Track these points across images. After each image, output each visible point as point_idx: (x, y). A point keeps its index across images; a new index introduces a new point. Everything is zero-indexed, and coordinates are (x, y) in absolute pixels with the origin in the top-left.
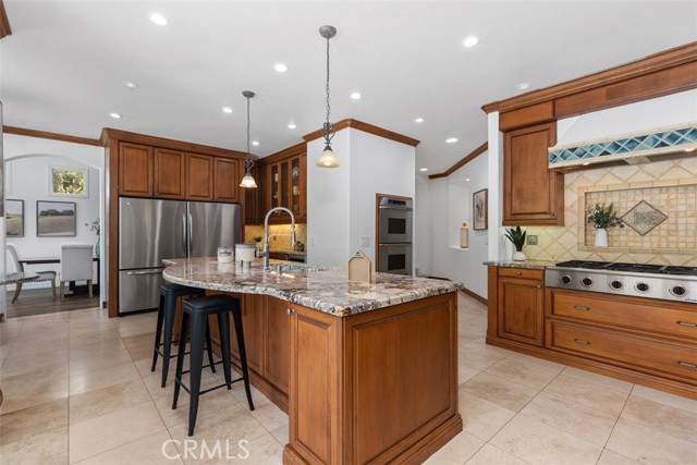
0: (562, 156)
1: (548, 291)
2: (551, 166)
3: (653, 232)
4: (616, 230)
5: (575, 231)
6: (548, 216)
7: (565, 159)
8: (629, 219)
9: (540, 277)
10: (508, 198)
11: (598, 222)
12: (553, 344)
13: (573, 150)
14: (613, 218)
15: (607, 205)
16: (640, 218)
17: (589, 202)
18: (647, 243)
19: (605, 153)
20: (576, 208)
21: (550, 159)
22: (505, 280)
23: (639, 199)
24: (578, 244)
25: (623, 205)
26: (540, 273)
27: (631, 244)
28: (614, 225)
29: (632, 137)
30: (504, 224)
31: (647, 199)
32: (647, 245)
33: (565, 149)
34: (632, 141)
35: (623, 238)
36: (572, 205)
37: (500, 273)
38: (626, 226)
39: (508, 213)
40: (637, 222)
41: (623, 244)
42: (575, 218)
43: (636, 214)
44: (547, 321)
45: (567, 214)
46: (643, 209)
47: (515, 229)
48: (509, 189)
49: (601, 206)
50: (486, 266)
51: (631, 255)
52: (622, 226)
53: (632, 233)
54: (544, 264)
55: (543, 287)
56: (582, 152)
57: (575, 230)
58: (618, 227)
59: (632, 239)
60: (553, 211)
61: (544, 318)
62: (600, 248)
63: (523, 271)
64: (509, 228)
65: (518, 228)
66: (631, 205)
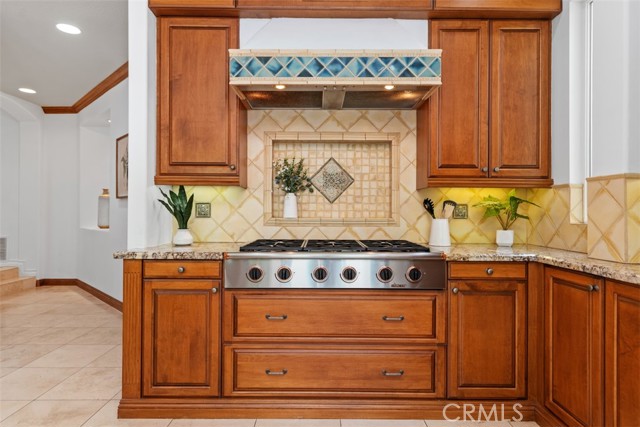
0: (248, 67)
1: (228, 296)
2: (234, 81)
3: (342, 198)
4: (305, 195)
5: (261, 197)
6: (226, 170)
7: (253, 73)
8: (318, 181)
9: (216, 273)
10: (165, 134)
11: (288, 184)
12: (235, 387)
13: (265, 60)
14: (303, 178)
15: (297, 161)
16: (330, 180)
17: (276, 155)
18: (336, 212)
19: (305, 74)
20: (261, 162)
21: (232, 69)
22: (157, 285)
23: (328, 155)
24: (265, 215)
25: (313, 163)
26: (217, 265)
27: (320, 214)
28: (303, 189)
29: (336, 56)
30: (157, 182)
31: (335, 155)
32: (335, 215)
33: (253, 56)
34: (335, 62)
35: (312, 207)
36: (257, 158)
37: (148, 273)
38: (315, 190)
39: (165, 162)
40: (326, 185)
41: (313, 214)
42: (261, 176)
43: (326, 175)
44: (226, 348)
45: (251, 170)
46: (332, 169)
47: (177, 191)
48: (165, 121)
49: (290, 162)
50: (121, 261)
51: (322, 228)
52: (311, 191)
53: (321, 199)
54: (221, 249)
55: (221, 289)
56: (276, 66)
57: (259, 194)
58: (307, 191)
59: (322, 207)
60: (234, 161)
61: (223, 343)
62: (290, 219)
63: (189, 266)
64: (167, 189)
65: (182, 189)
66: (321, 163)
